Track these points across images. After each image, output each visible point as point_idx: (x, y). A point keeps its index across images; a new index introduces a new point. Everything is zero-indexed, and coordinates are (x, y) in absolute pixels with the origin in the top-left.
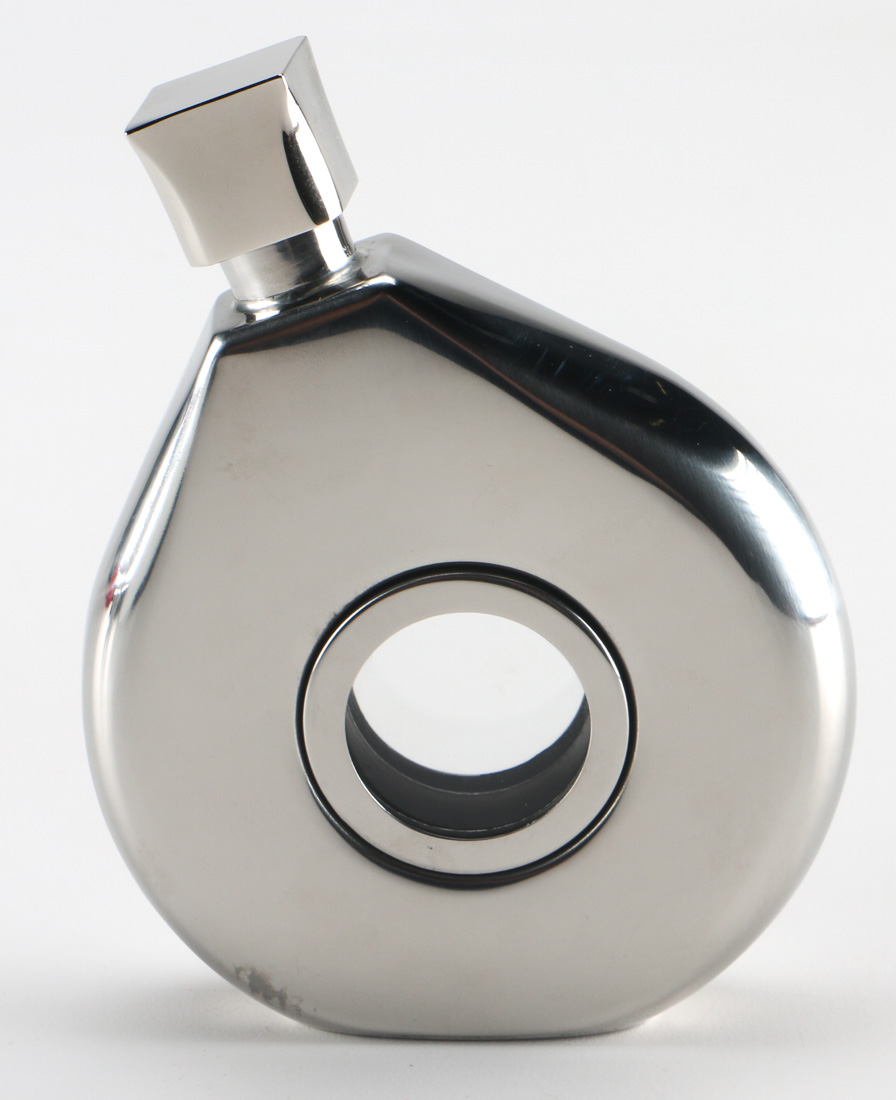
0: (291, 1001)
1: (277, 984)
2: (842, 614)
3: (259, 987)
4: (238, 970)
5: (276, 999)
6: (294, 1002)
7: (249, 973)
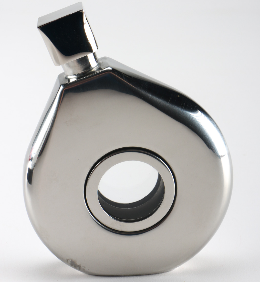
0: (82, 267)
1: (78, 264)
2: (229, 154)
3: (73, 264)
4: (67, 260)
5: (78, 267)
6: (83, 268)
7: (71, 261)
